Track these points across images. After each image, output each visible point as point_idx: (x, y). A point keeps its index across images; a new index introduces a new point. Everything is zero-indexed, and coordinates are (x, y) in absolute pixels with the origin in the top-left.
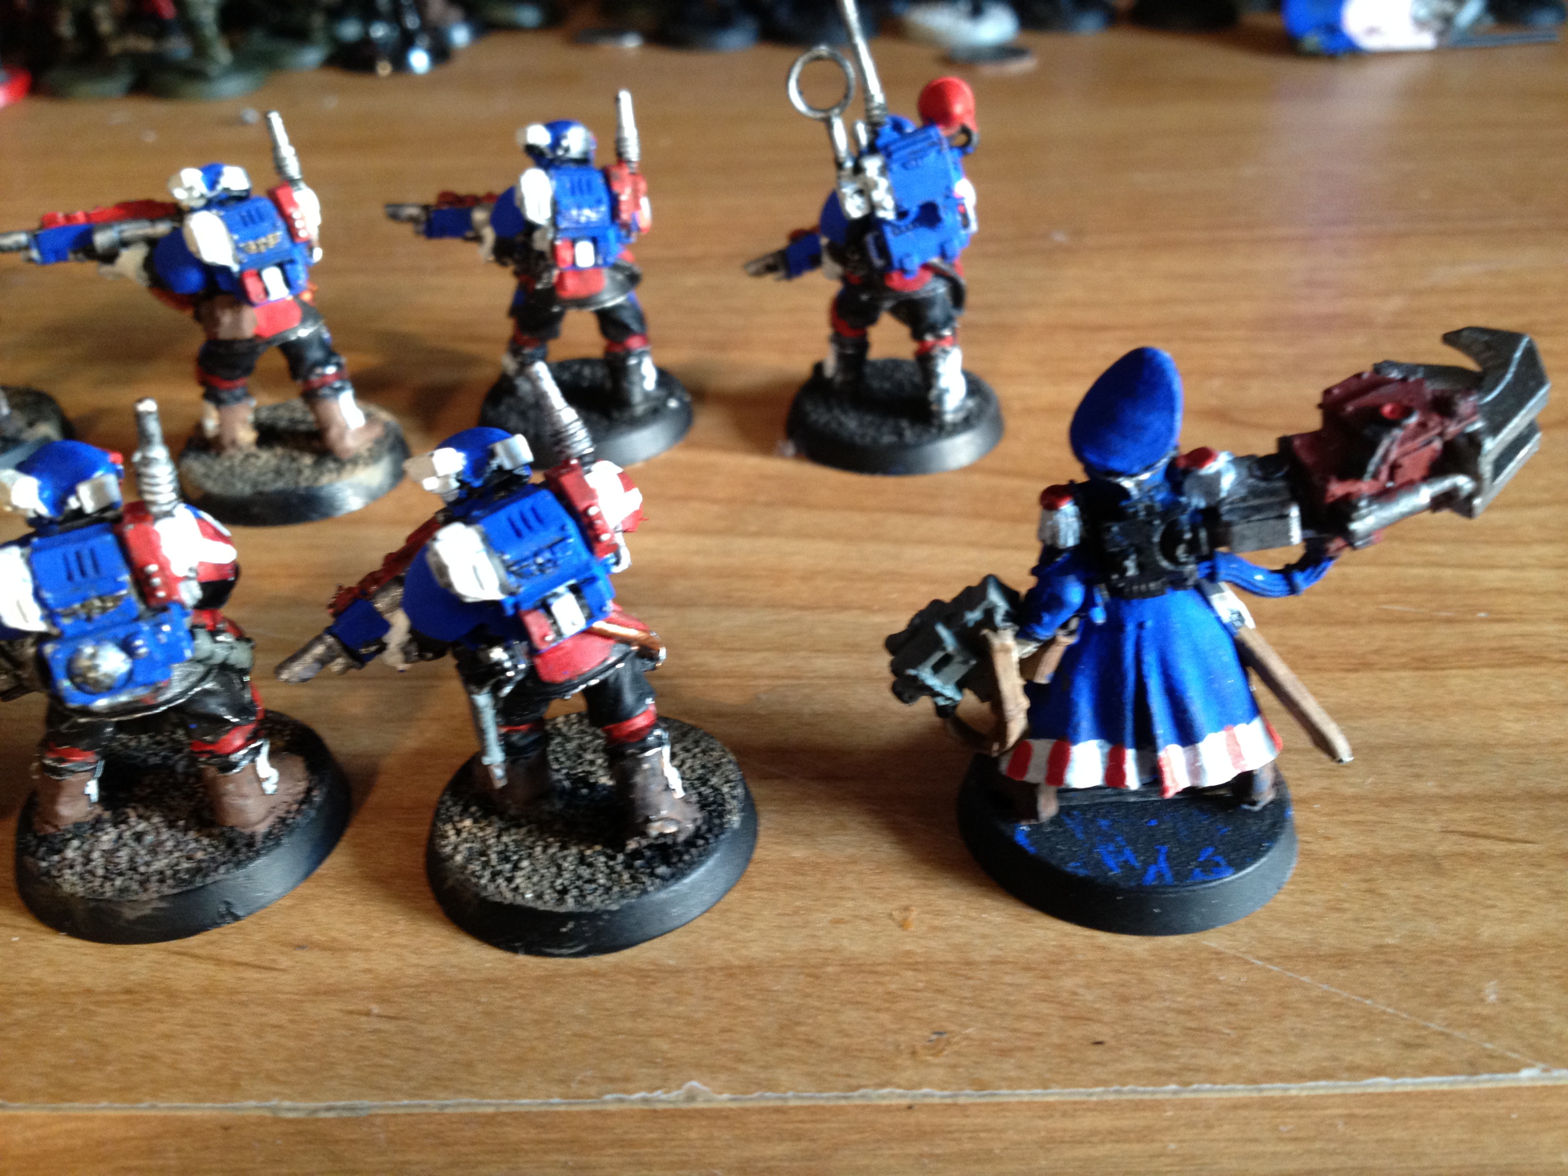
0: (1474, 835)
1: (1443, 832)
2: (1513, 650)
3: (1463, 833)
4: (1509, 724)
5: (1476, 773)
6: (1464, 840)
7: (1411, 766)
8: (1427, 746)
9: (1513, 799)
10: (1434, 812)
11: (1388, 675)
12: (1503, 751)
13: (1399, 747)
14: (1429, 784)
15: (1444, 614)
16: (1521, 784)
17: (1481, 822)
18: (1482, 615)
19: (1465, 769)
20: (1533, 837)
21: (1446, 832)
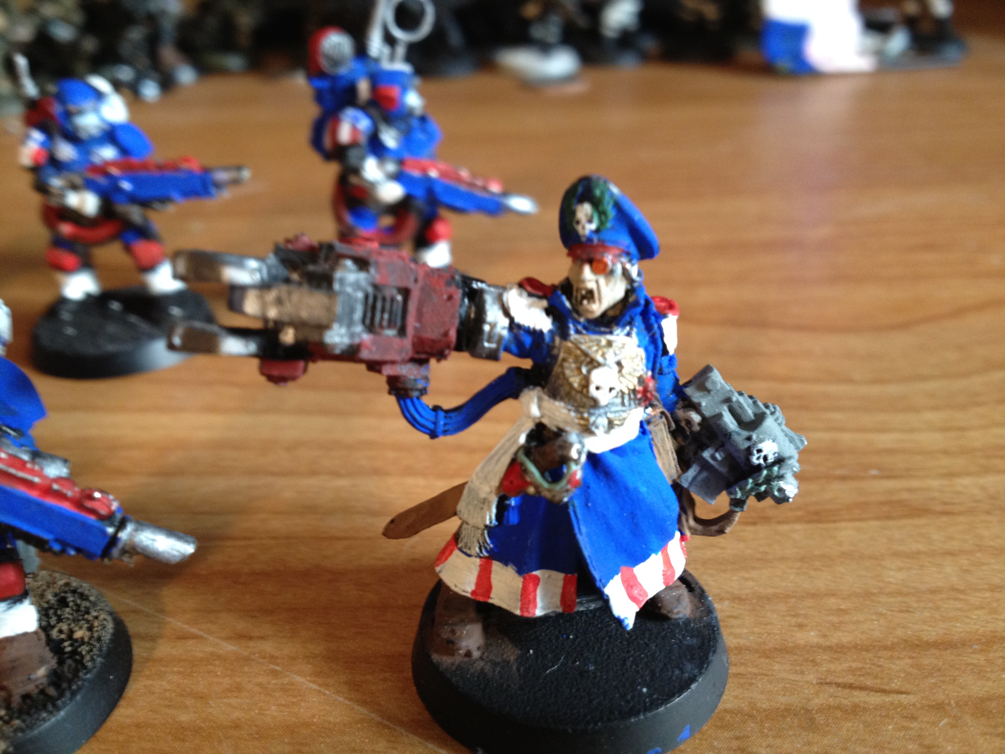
0: (851, 687)
1: (821, 683)
2: (900, 503)
3: (838, 685)
4: (892, 573)
5: (857, 622)
6: (841, 692)
7: (796, 616)
8: (814, 595)
9: (892, 648)
10: (814, 662)
11: (784, 528)
12: (883, 599)
13: (786, 597)
14: (812, 634)
15: (839, 472)
16: (899, 632)
17: (858, 673)
18: (874, 472)
19: (847, 618)
20: (908, 687)
21: (822, 683)
